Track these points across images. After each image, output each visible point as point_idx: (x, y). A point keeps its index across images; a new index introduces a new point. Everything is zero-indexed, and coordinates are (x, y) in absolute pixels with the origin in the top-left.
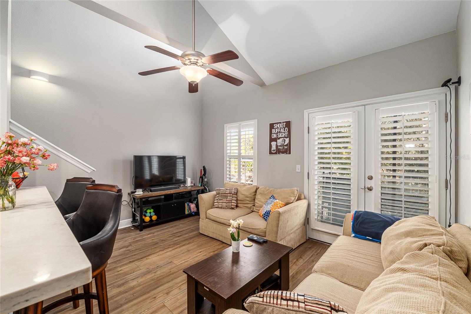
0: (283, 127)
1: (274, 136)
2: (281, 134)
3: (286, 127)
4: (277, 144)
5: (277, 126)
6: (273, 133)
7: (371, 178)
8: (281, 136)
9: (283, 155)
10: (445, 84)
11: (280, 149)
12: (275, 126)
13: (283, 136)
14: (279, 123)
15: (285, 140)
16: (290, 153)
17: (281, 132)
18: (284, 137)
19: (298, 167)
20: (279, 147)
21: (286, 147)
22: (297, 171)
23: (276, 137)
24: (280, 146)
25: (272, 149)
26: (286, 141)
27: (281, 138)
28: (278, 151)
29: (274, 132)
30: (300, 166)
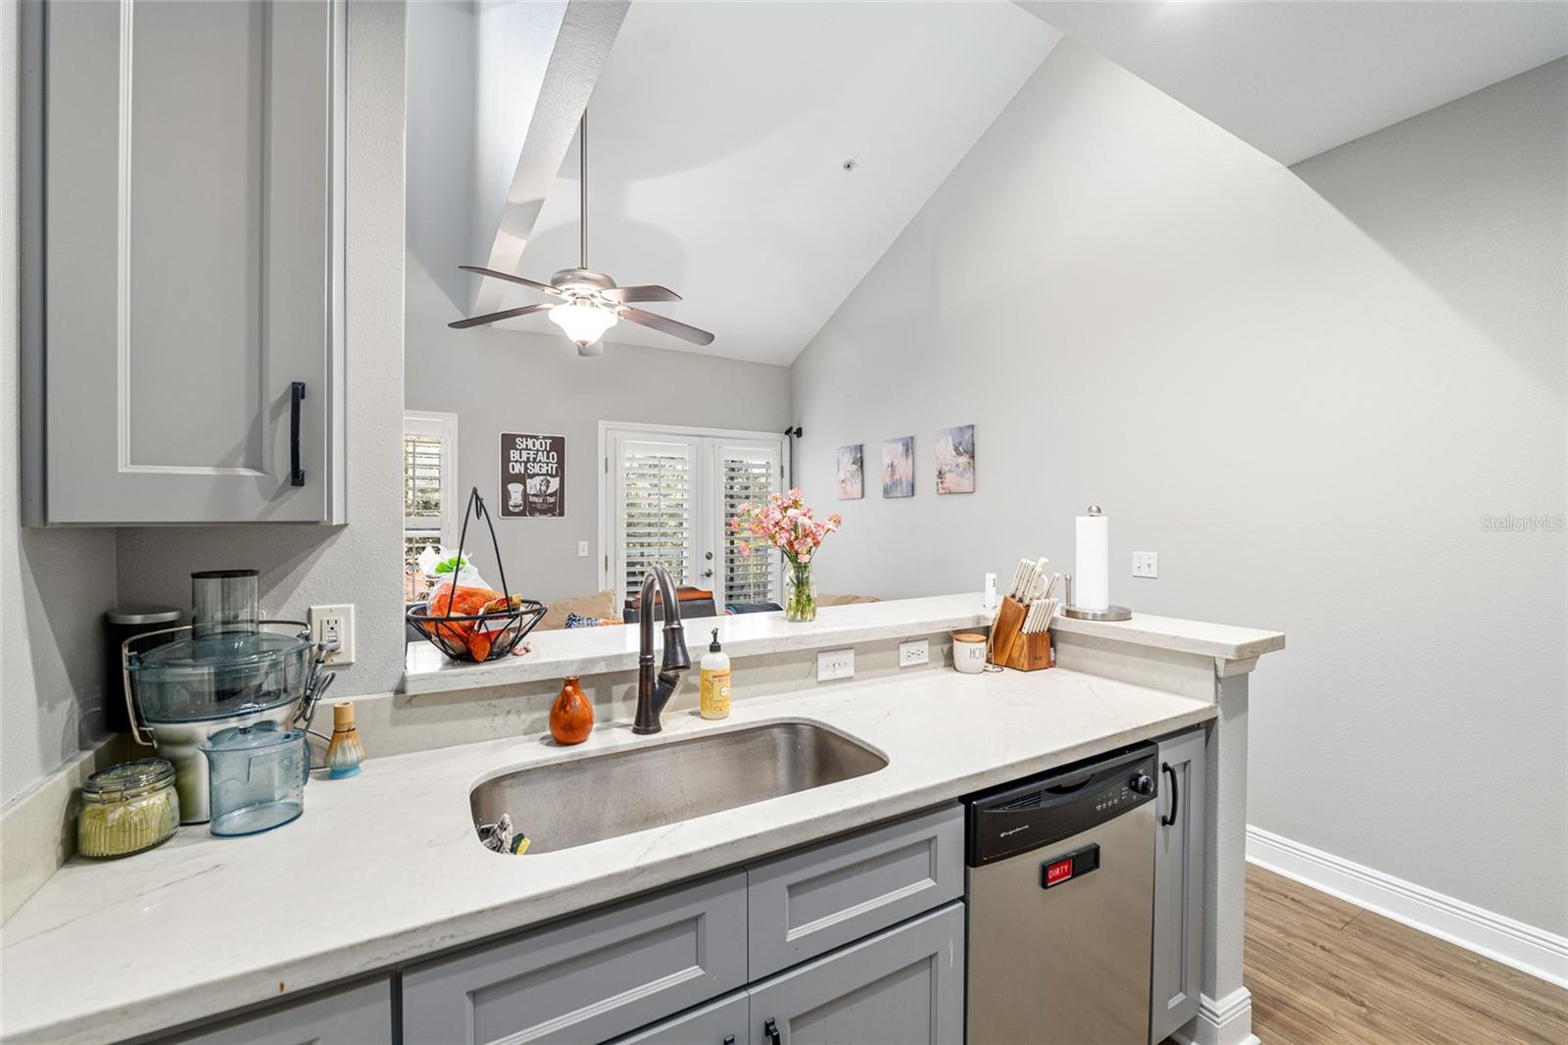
0: (545, 450)
1: (518, 469)
2: (537, 466)
3: (551, 450)
4: (525, 490)
5: (525, 443)
6: (512, 459)
7: (709, 557)
8: (537, 470)
9: (545, 517)
10: (788, 432)
11: (535, 503)
12: (521, 443)
13: (544, 471)
14: (532, 437)
15: (548, 482)
16: (562, 514)
17: (538, 460)
18: (547, 474)
19: (583, 548)
20: (531, 499)
21: (552, 500)
22: (581, 554)
23: (523, 472)
24: (534, 495)
25: (511, 503)
26: (551, 485)
27: (538, 475)
28: (529, 508)
29: (517, 458)
30: (586, 543)
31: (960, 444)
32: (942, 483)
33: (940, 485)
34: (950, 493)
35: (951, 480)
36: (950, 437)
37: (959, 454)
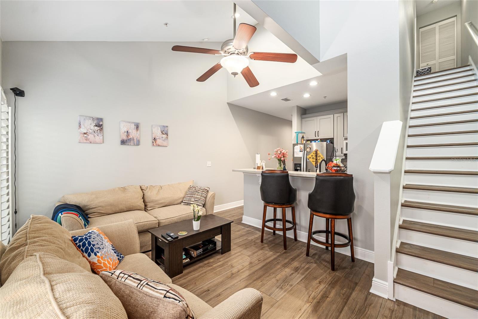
31: (164, 131)
32: (155, 142)
33: (154, 143)
34: (159, 146)
35: (159, 142)
36: (159, 128)
37: (163, 134)
